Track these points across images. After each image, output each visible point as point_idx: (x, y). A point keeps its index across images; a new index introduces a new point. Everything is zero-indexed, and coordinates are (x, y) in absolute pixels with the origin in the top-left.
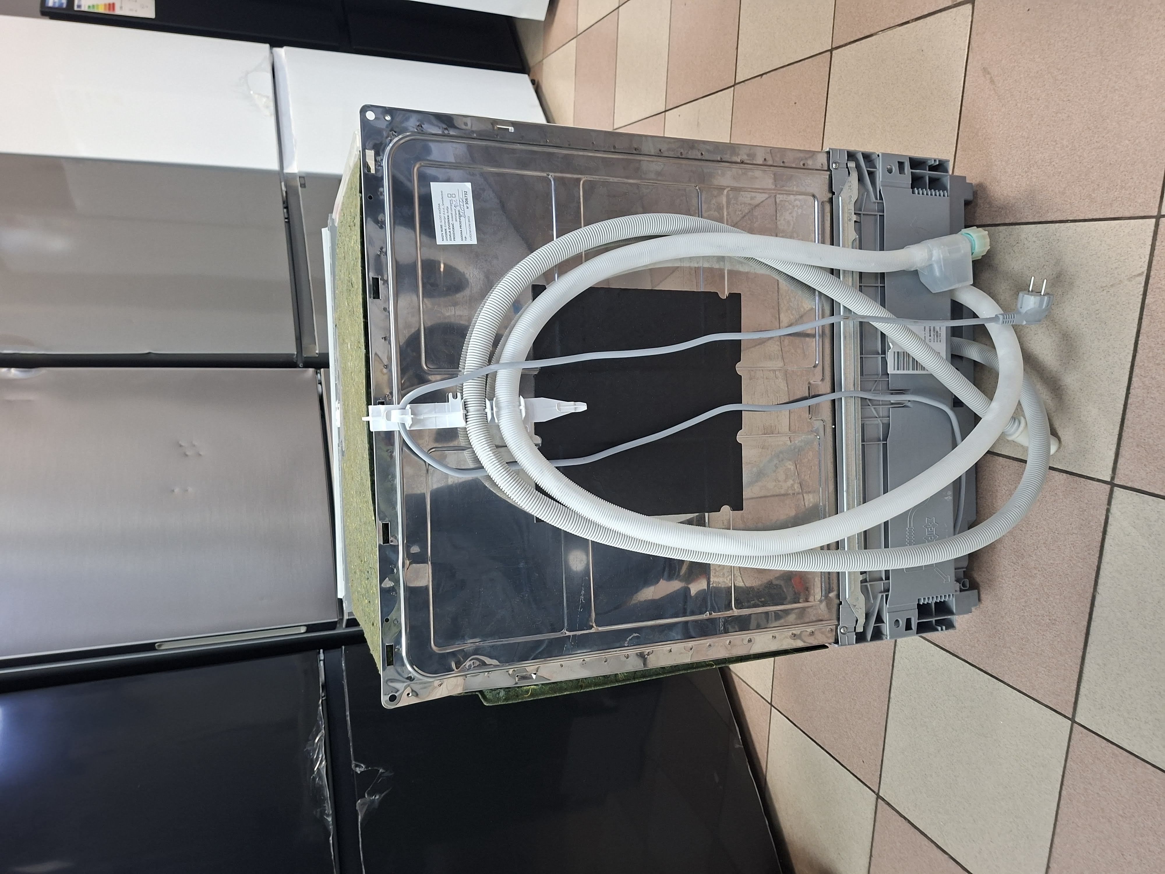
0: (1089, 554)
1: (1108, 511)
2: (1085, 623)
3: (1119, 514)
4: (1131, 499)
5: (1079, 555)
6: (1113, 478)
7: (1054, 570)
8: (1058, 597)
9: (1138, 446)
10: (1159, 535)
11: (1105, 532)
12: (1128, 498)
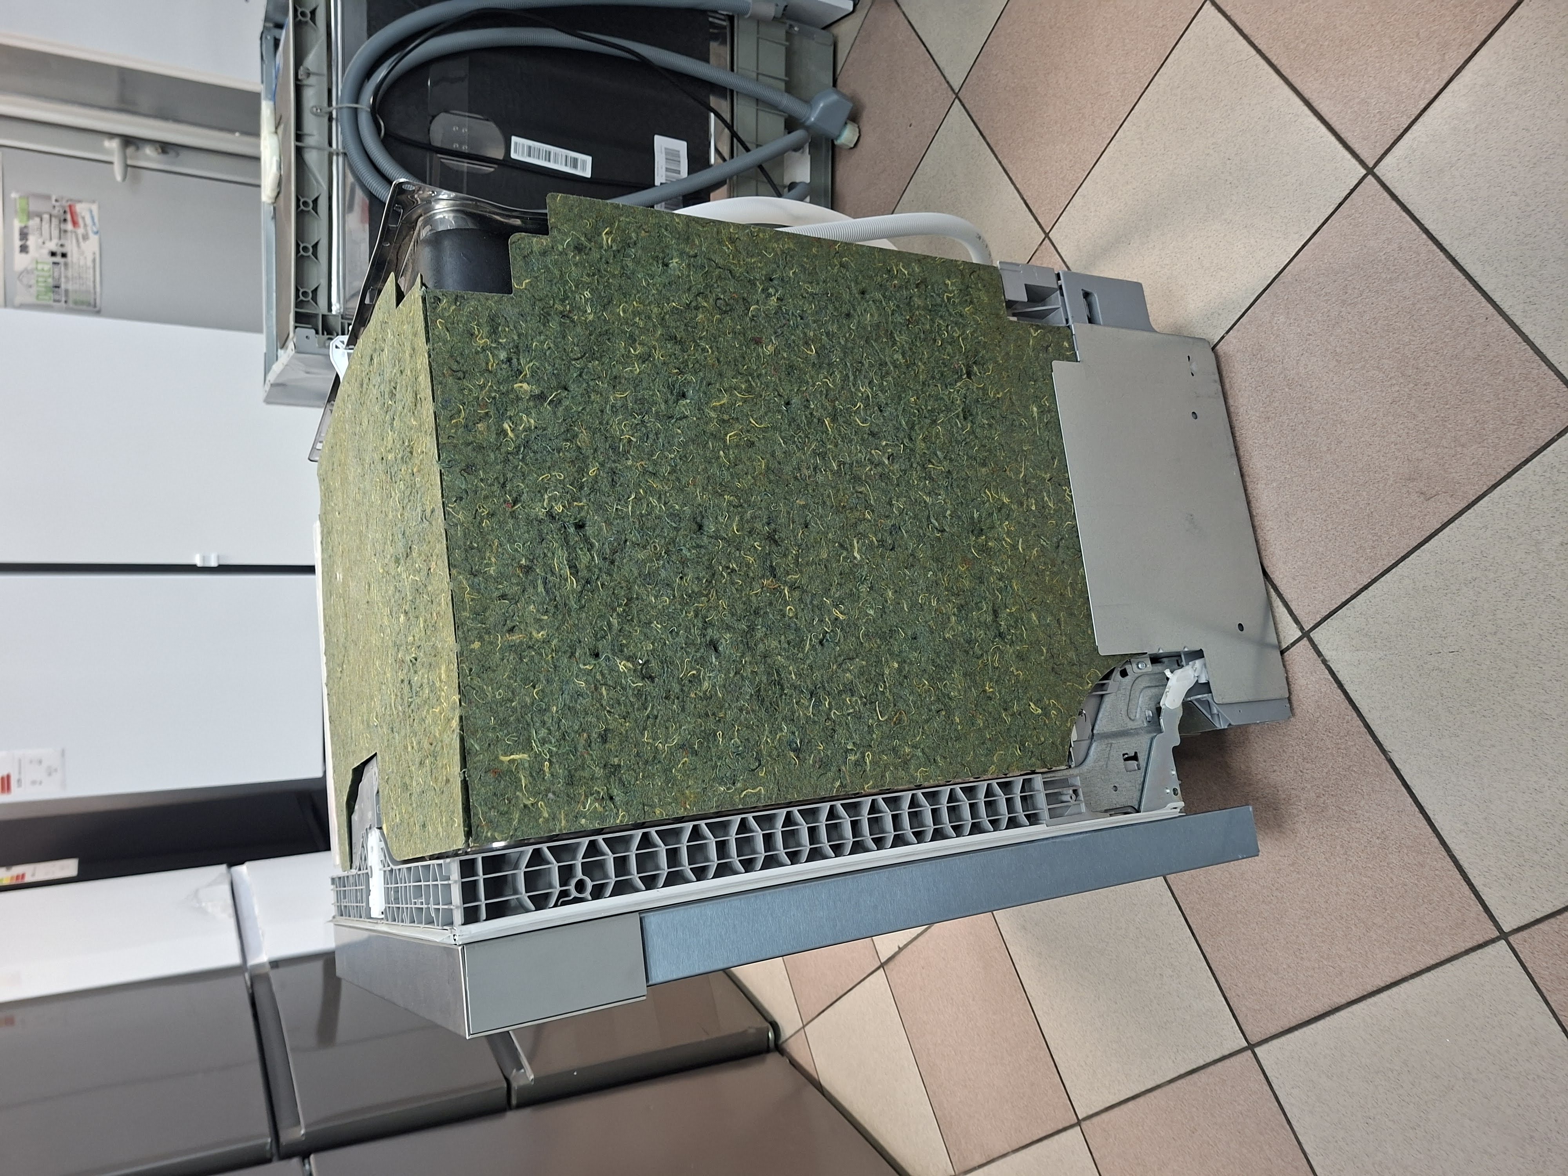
0: (1348, 722)
1: (1324, 662)
2: (1410, 800)
3: (1334, 653)
4: (1331, 629)
5: (1341, 734)
6: (1301, 629)
7: (1334, 777)
8: (1363, 802)
9: (1294, 579)
10: (1381, 632)
11: (1340, 685)
12: (1328, 630)
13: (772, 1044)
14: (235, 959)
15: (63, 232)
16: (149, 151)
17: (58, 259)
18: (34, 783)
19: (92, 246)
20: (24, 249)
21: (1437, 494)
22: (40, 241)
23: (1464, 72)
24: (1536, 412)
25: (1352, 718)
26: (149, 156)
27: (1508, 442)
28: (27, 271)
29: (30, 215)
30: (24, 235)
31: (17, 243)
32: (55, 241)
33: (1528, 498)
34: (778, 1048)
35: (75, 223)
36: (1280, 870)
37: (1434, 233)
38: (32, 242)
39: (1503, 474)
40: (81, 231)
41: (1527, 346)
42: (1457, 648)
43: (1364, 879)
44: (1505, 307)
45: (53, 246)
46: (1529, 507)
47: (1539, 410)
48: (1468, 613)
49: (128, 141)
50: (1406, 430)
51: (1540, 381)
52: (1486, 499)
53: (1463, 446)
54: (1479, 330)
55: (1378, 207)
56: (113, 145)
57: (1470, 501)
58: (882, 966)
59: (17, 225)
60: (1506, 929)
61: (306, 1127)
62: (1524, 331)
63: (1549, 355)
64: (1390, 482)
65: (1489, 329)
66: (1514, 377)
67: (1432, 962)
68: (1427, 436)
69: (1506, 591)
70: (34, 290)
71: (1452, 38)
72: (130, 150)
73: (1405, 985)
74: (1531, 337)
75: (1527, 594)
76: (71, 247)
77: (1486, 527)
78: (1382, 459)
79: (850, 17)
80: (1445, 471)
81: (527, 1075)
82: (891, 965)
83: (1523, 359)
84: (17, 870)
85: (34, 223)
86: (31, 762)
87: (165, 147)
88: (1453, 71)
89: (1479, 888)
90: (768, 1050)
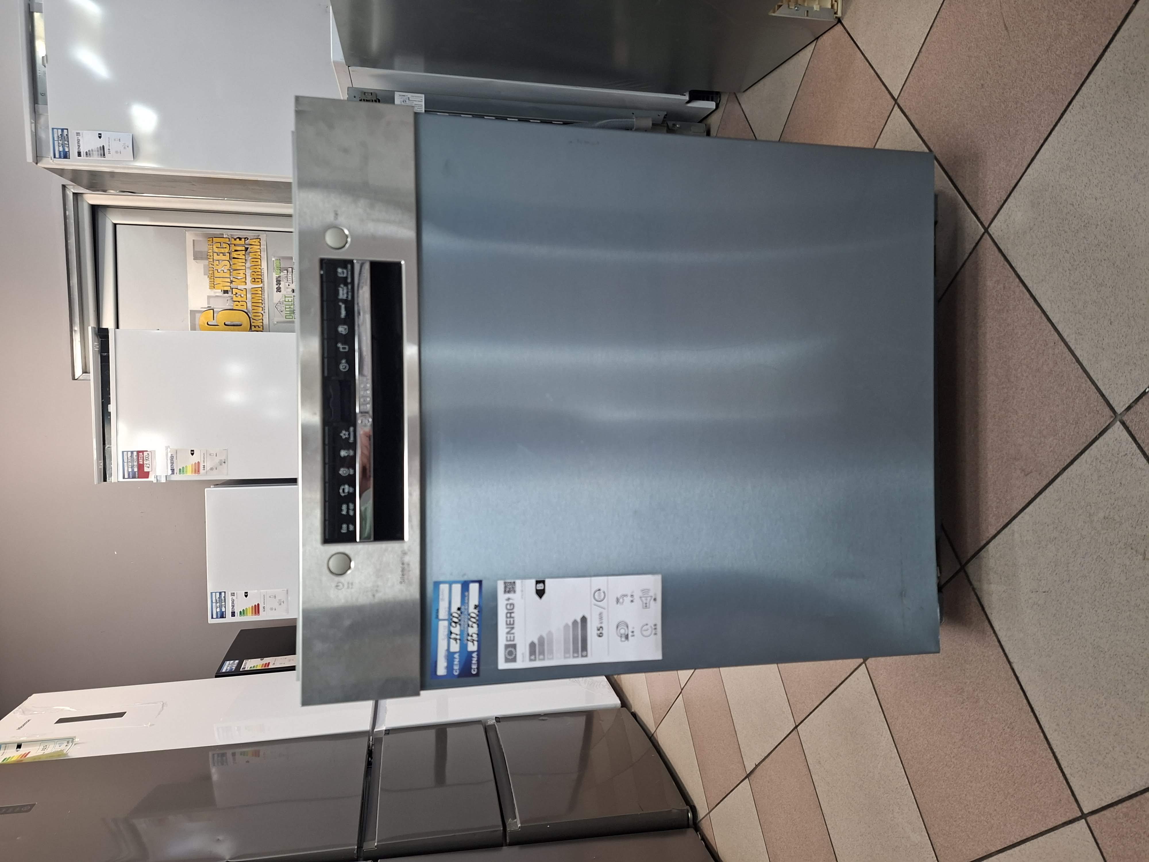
1: (974, 589)
11: (983, 609)
13: (691, 822)
14: (366, 726)
18: (272, 609)
20: (279, 290)
21: (1031, 472)
22: (287, 284)
23: (1035, 161)
24: (1085, 416)
25: (991, 634)
27: (1070, 437)
28: (280, 303)
29: (281, 270)
30: (278, 282)
31: (275, 286)
33: (1083, 481)
34: (695, 825)
36: (955, 743)
37: (1023, 278)
38: (283, 285)
39: (1068, 461)
41: (1079, 366)
42: (1047, 589)
43: (1002, 757)
44: (1065, 336)
46: (1084, 487)
47: (1087, 415)
48: (1052, 564)
50: (1012, 422)
51: (1086, 392)
52: (1060, 478)
53: (1045, 437)
54: (1050, 351)
55: (992, 257)
57: (1050, 479)
58: (748, 776)
59: (275, 276)
60: (1086, 811)
61: (378, 842)
62: (1076, 354)
63: (1092, 374)
64: (1004, 460)
65: (1057, 351)
66: (1072, 388)
67: (1044, 829)
68: (1024, 428)
69: (1073, 550)
70: (284, 314)
71: (1028, 135)
73: (1028, 844)
74: (1081, 359)
75: (1086, 554)
77: (1060, 499)
78: (1000, 442)
79: (715, 112)
80: (1035, 455)
81: (516, 824)
82: (752, 776)
83: (1077, 375)
84: (266, 660)
85: (283, 274)
86: (270, 597)
88: (1029, 160)
89: (1068, 776)
90: (688, 826)
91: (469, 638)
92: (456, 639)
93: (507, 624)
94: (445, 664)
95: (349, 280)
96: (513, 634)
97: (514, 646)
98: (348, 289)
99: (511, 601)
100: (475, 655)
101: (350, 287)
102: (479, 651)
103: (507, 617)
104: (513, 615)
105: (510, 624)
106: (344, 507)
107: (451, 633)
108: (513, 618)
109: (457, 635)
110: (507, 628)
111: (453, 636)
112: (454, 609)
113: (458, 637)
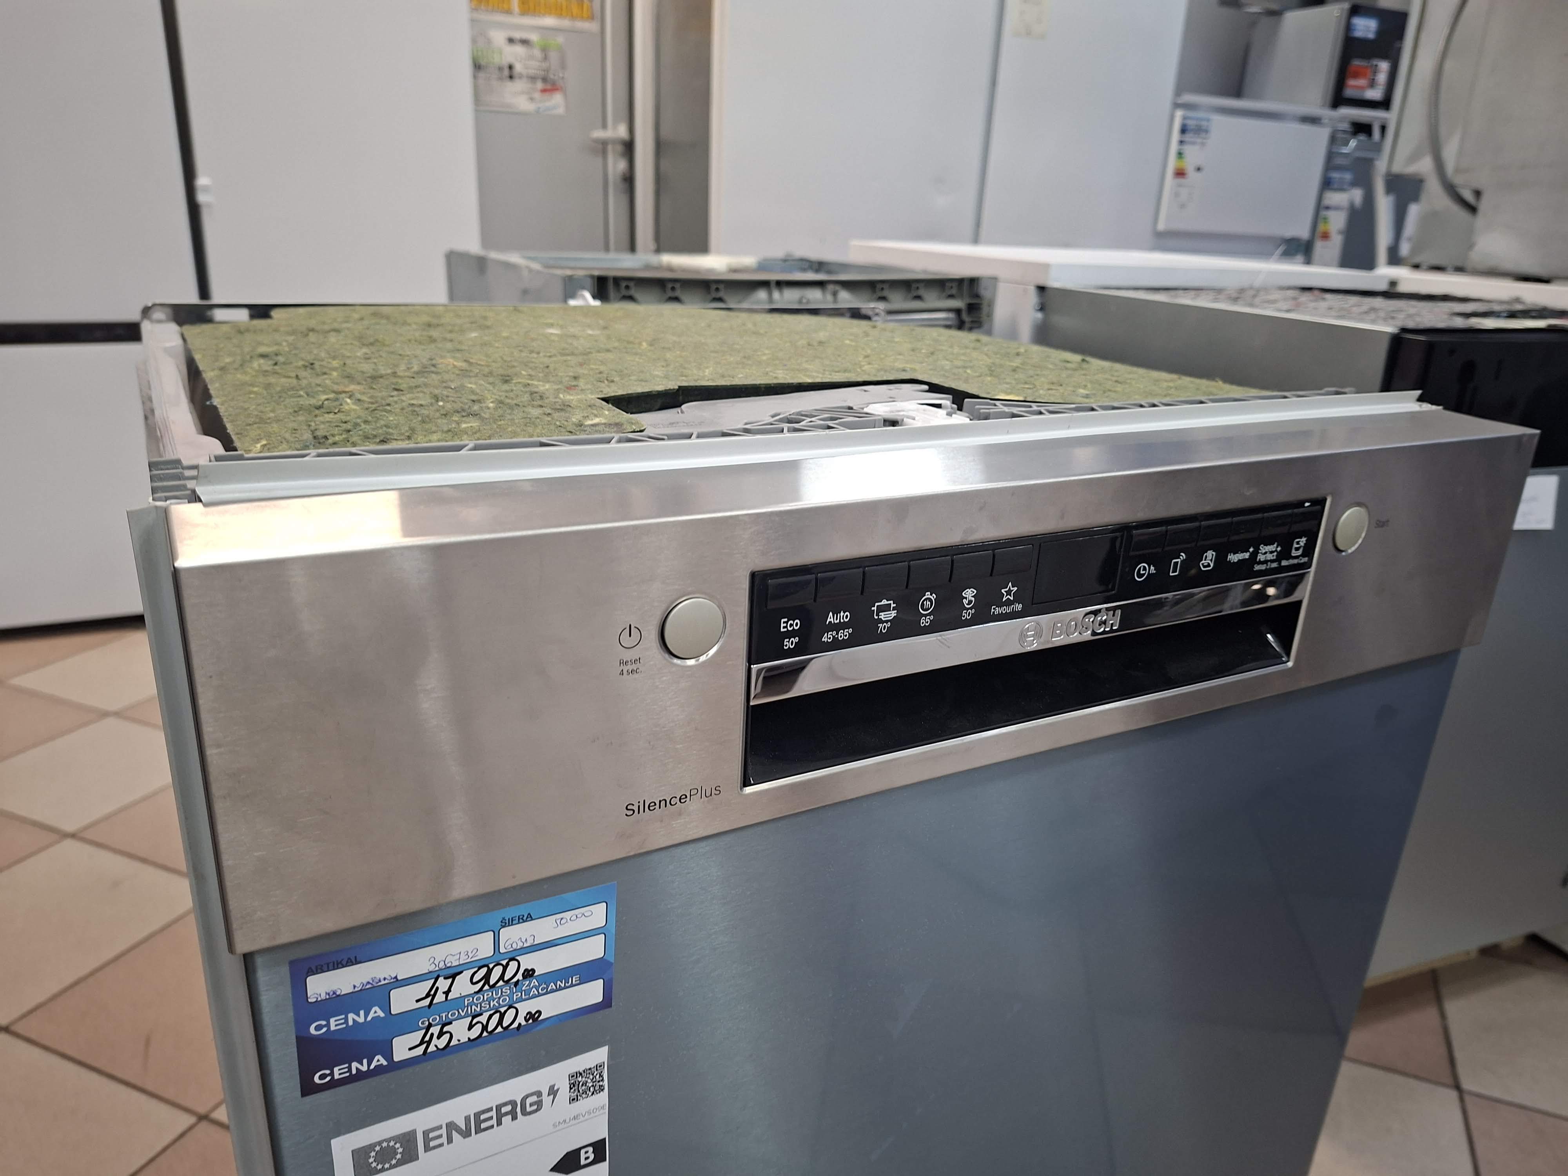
15: (533, 79)
16: (622, 165)
17: (506, 72)
19: (523, 104)
20: (511, 41)
22: (522, 57)
26: (617, 166)
28: (489, 41)
29: (545, 50)
30: (525, 42)
31: (517, 35)
32: (524, 72)
35: (544, 91)
38: (519, 49)
40: (537, 95)
45: (518, 68)
49: (629, 147)
56: (622, 131)
59: (534, 37)
72: (620, 148)
76: (519, 85)
85: (537, 53)
87: (629, 180)
91: (435, 1030)
92: (431, 994)
93: (477, 1115)
94: (346, 989)
95: (1284, 563)
96: (450, 1140)
97: (410, 1156)
98: (1272, 561)
99: (546, 1100)
100: (379, 1060)
101: (1275, 565)
102: (394, 1066)
103: (499, 1108)
104: (506, 1120)
105: (478, 1122)
106: (844, 616)
107: (453, 977)
108: (499, 1123)
109: (447, 993)
110: (467, 1119)
111: (443, 984)
112: (527, 961)
113: (440, 998)
